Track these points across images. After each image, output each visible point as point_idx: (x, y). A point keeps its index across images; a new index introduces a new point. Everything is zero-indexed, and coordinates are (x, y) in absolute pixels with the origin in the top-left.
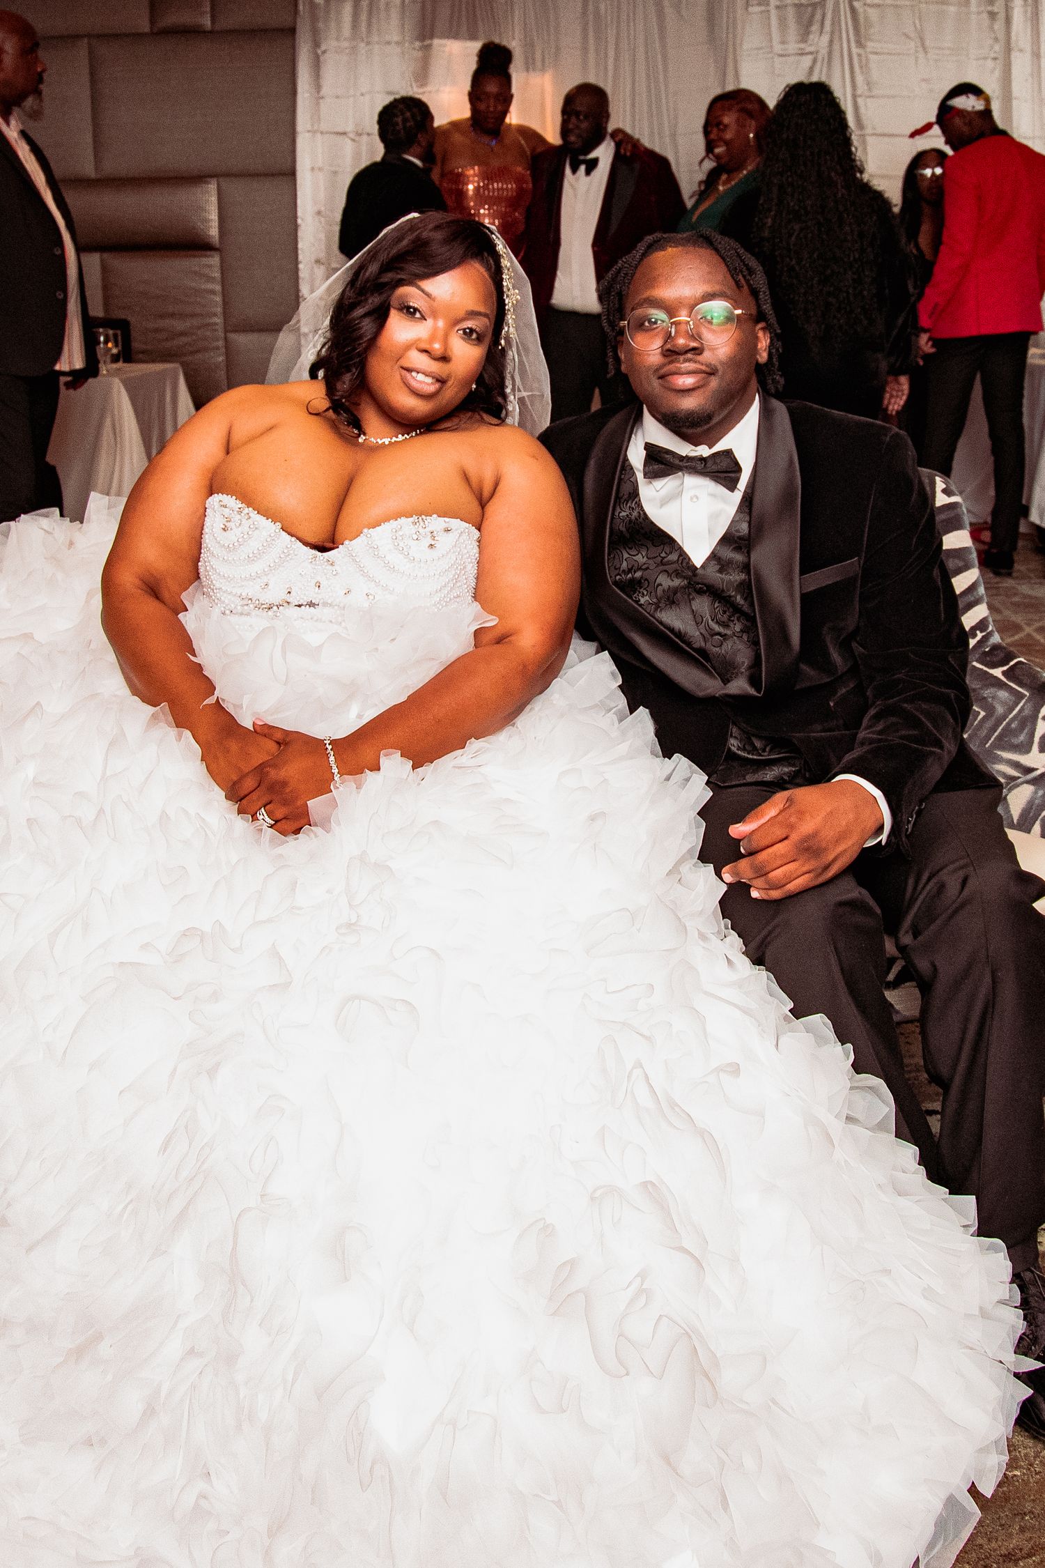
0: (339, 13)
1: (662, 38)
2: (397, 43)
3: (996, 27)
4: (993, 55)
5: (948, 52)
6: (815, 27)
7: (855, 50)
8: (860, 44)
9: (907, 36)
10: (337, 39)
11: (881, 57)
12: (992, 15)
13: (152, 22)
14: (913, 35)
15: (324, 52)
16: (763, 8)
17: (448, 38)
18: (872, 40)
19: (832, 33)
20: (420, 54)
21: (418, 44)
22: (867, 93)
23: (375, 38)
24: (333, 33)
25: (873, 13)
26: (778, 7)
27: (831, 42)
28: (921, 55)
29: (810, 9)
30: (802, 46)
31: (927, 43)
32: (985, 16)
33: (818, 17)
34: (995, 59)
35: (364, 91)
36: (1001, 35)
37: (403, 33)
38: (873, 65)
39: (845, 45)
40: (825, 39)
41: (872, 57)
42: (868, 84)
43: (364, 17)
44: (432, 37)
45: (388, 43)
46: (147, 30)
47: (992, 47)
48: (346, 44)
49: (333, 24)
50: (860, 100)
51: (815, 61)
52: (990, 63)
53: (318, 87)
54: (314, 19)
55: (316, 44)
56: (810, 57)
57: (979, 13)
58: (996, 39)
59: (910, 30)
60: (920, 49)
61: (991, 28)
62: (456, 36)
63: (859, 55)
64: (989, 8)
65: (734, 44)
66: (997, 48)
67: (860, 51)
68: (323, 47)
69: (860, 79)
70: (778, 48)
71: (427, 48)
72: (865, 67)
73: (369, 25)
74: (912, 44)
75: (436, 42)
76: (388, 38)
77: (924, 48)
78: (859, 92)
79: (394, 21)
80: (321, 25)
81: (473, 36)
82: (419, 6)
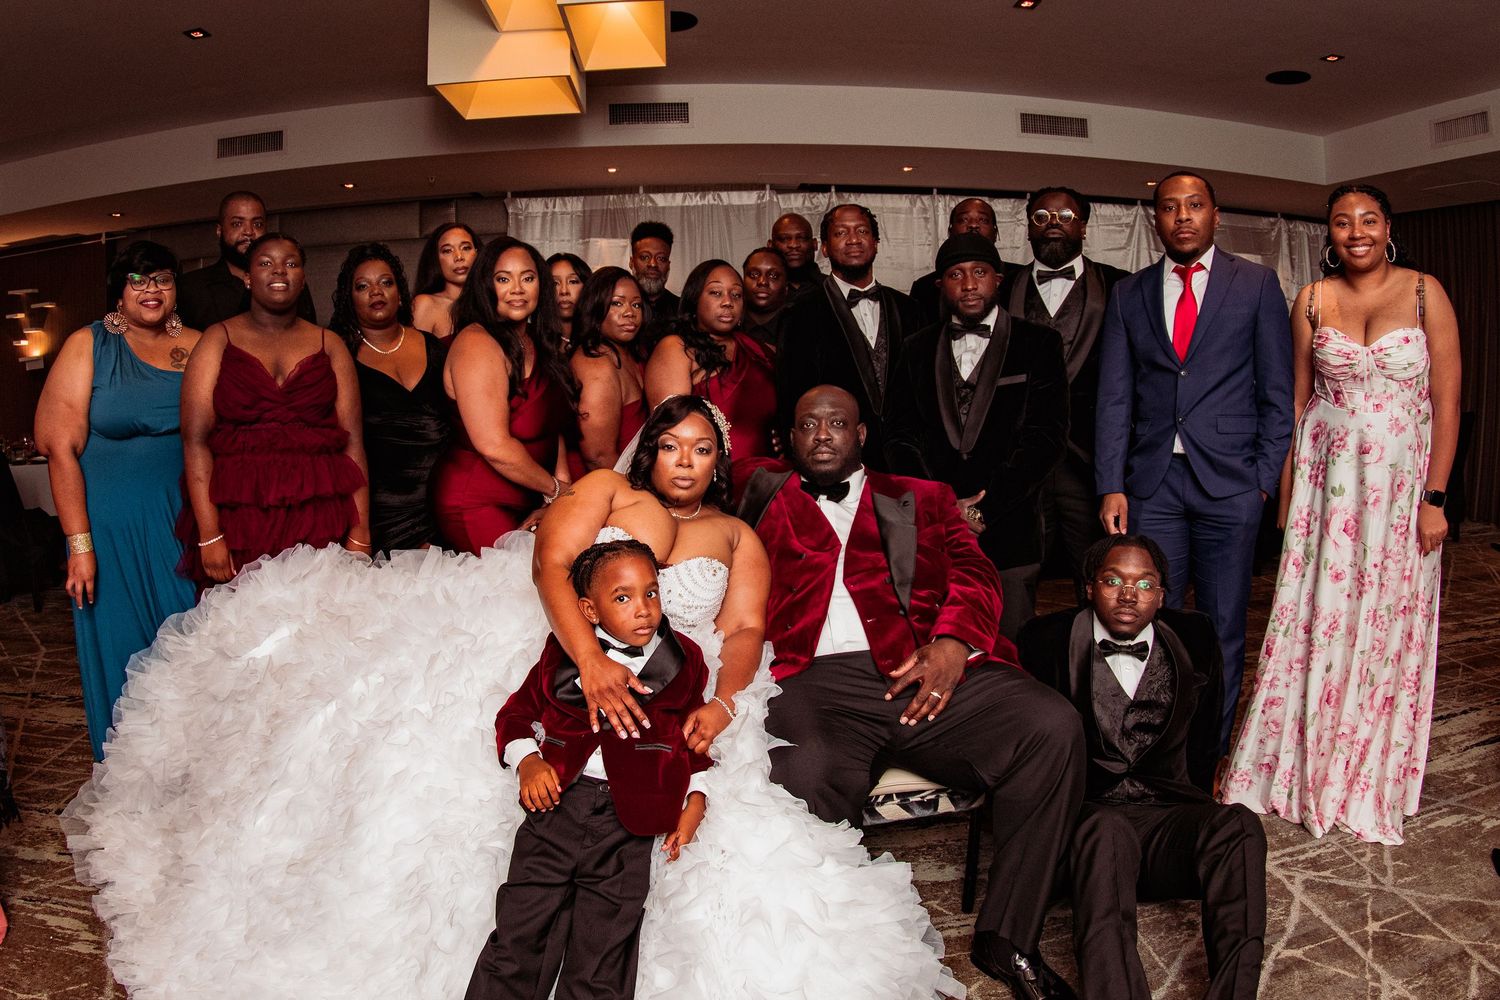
0: (533, 224)
1: (729, 231)
2: (569, 241)
3: (929, 226)
4: (928, 243)
5: (901, 241)
12: (926, 220)
13: (421, 231)
17: (599, 237)
20: (582, 246)
21: (581, 241)
23: (555, 238)
31: (889, 236)
32: (922, 219)
36: (932, 231)
37: (572, 234)
43: (548, 226)
44: (589, 237)
45: (563, 240)
46: (418, 236)
47: (927, 238)
49: (530, 230)
52: (927, 248)
54: (518, 228)
57: (918, 218)
58: (930, 234)
61: (926, 227)
62: (604, 237)
64: (924, 215)
66: (930, 238)
71: (586, 244)
73: (551, 230)
75: (592, 240)
76: (562, 238)
79: (567, 228)
80: (522, 231)
81: (614, 236)
82: (581, 219)
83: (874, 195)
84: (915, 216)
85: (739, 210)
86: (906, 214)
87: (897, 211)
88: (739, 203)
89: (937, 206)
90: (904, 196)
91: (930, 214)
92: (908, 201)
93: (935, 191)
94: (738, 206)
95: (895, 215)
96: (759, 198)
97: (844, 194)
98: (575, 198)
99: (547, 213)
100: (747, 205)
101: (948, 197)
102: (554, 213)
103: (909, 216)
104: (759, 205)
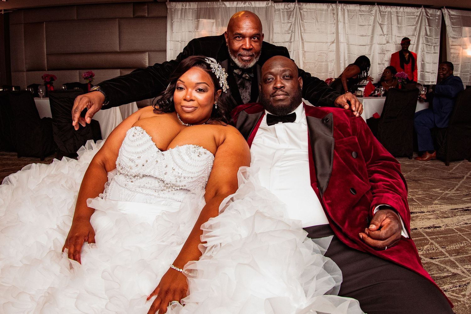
0: (178, 13)
2: (191, 20)
3: (334, 16)
4: (334, 23)
5: (323, 22)
6: (291, 17)
7: (301, 22)
8: (302, 20)
9: (313, 18)
10: (177, 19)
11: (307, 23)
12: (334, 14)
13: (134, 15)
14: (314, 18)
15: (174, 22)
16: (279, 12)
17: (203, 19)
18: (304, 19)
19: (295, 18)
20: (197, 22)
21: (196, 20)
22: (304, 32)
23: (186, 19)
24: (176, 18)
25: (305, 13)
26: (282, 12)
27: (295, 20)
28: (317, 23)
29: (290, 12)
30: (288, 21)
31: (318, 20)
32: (332, 14)
33: (292, 14)
34: (335, 24)
35: (183, 31)
36: (336, 18)
37: (193, 18)
38: (305, 26)
39: (299, 21)
40: (294, 19)
41: (305, 23)
42: (304, 30)
43: (183, 14)
44: (199, 19)
45: (189, 20)
46: (132, 17)
48: (179, 20)
49: (176, 15)
50: (302, 33)
51: (291, 24)
52: (333, 25)
53: (172, 30)
54: (171, 14)
55: (172, 20)
56: (290, 24)
57: (331, 13)
58: (335, 19)
59: (314, 17)
60: (317, 22)
63: (302, 23)
64: (333, 12)
65: (272, 20)
66: (335, 21)
67: (302, 22)
68: (173, 21)
69: (302, 28)
70: (282, 21)
71: (198, 21)
72: (303, 26)
73: (185, 17)
74: (315, 20)
75: (200, 19)
76: (189, 19)
77: (317, 21)
78: (302, 32)
79: (191, 15)
80: (173, 15)
81: (209, 18)
82: (196, 11)
83: (313, 3)
84: (329, 12)
85: (259, 9)
86: (326, 11)
87: (322, 10)
88: (259, 6)
89: (338, 8)
90: (325, 4)
91: (335, 12)
92: (326, 6)
93: (338, 2)
94: (259, 7)
95: (321, 12)
96: (267, 4)
97: (301, 3)
98: (194, 3)
99: (183, 8)
100: (262, 7)
101: (343, 5)
102: (185, 9)
103: (327, 12)
104: (267, 7)
